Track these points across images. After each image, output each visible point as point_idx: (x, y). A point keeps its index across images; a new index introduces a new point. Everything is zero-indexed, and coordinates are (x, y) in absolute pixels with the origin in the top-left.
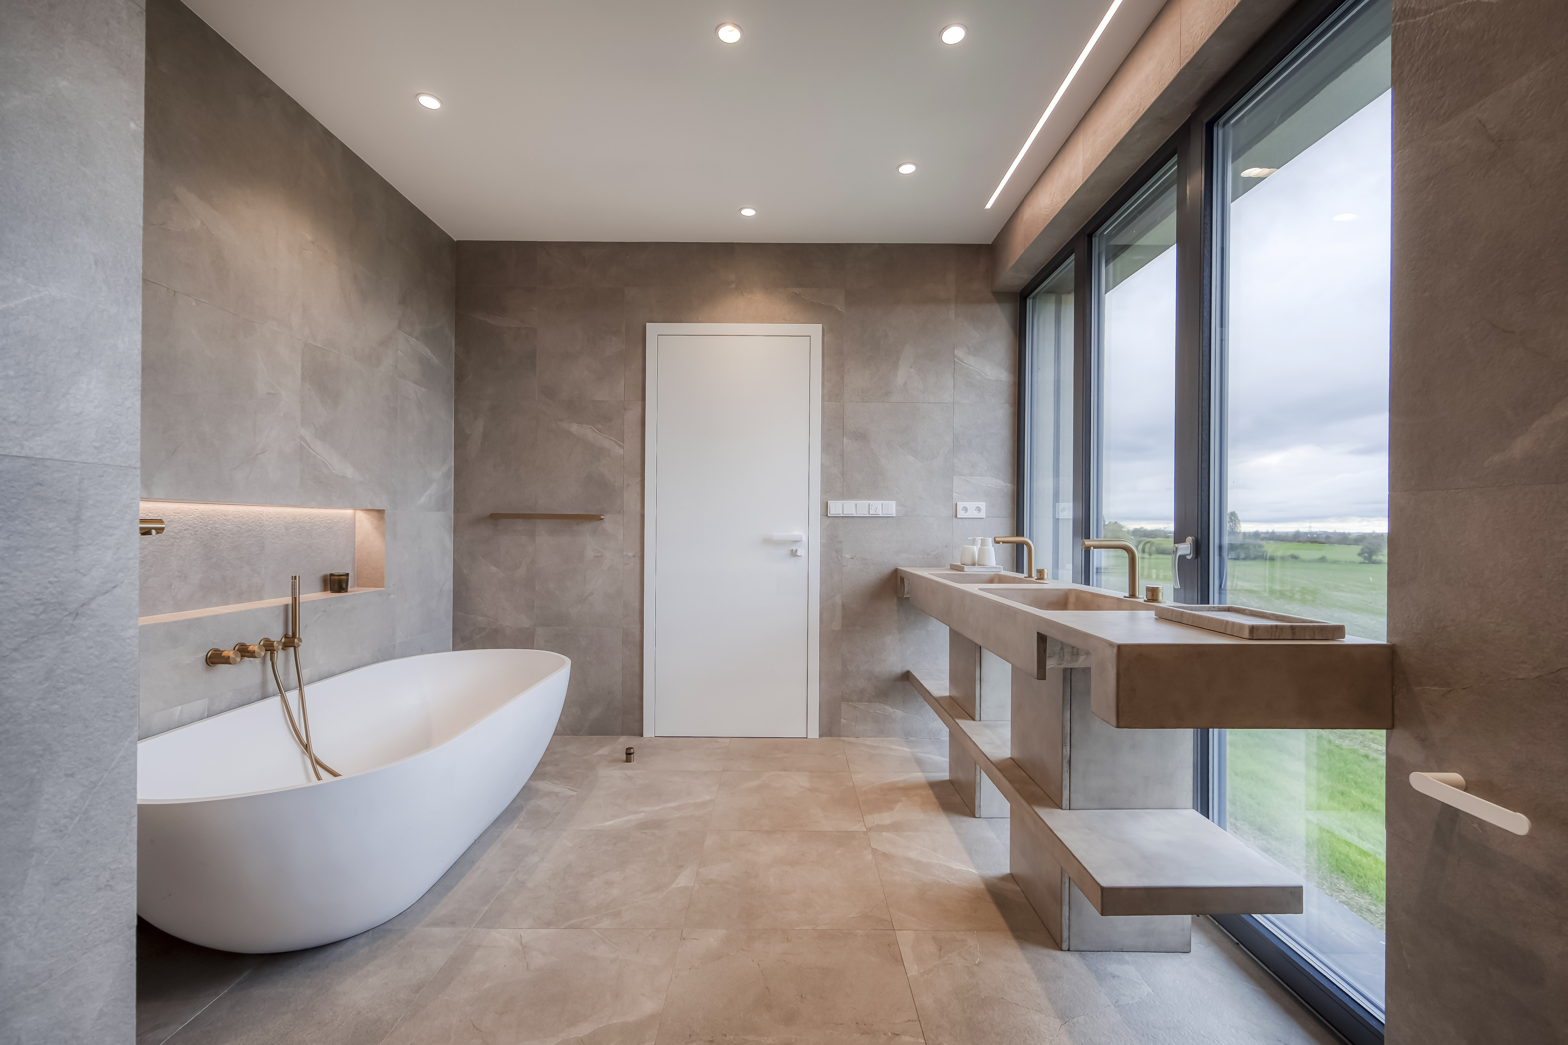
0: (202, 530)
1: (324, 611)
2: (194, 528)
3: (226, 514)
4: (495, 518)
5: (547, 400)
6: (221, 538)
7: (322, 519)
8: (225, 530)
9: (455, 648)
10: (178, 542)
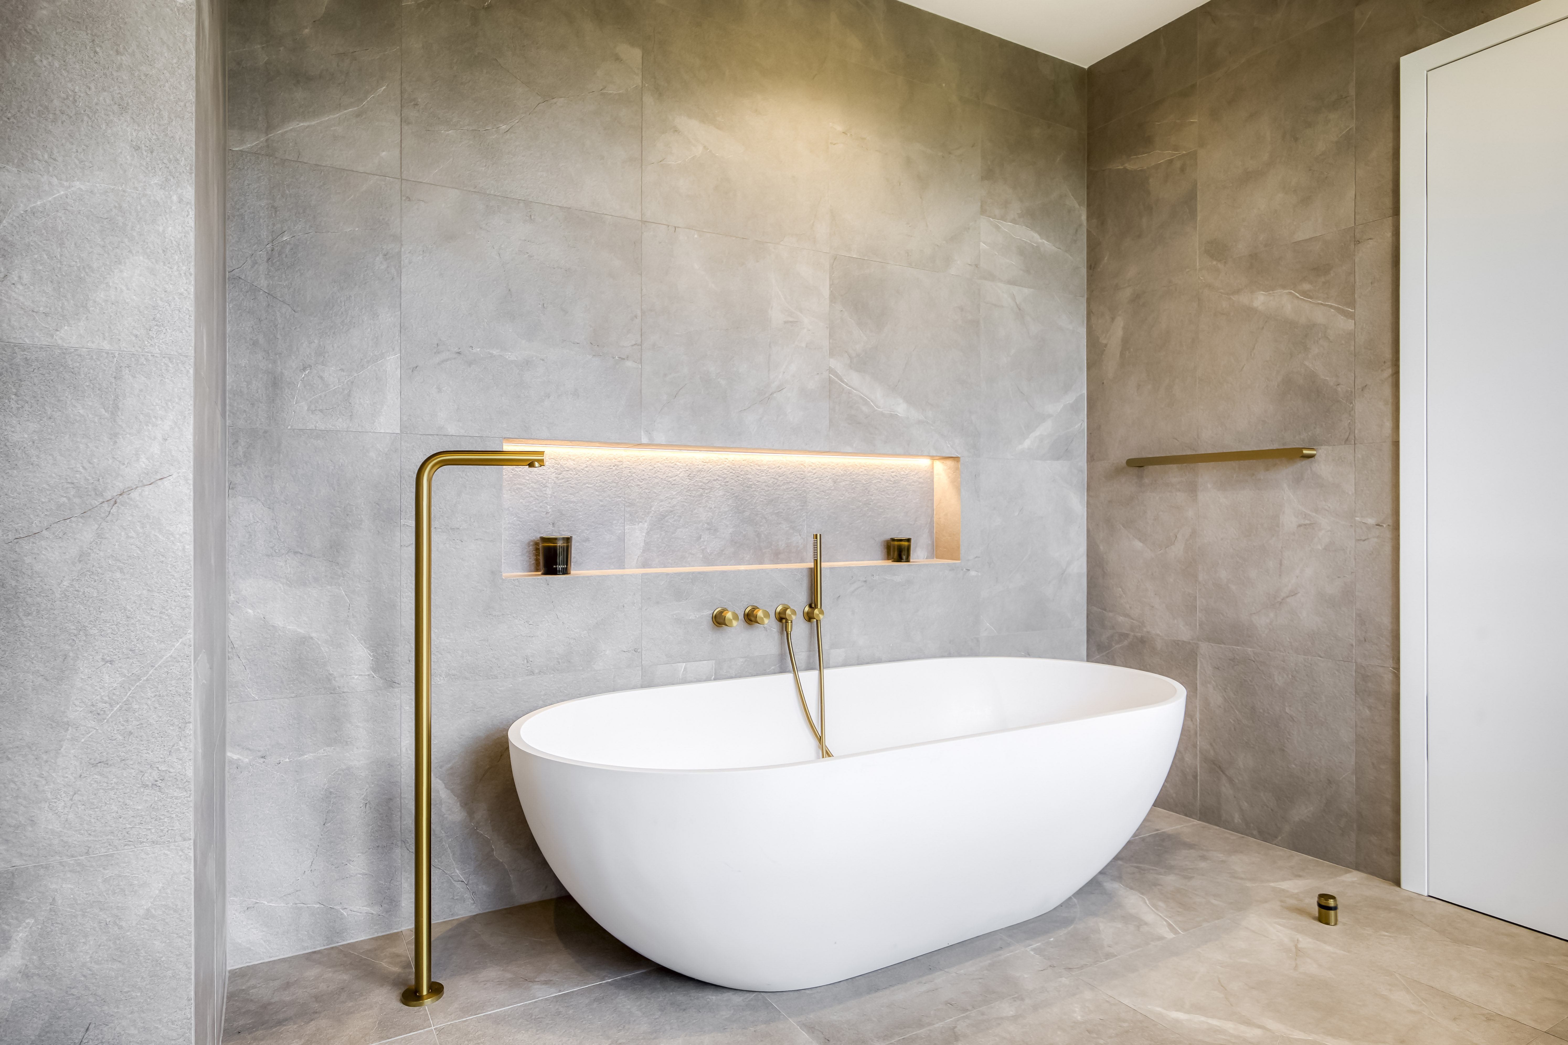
0: (733, 481)
1: (865, 581)
2: (725, 478)
3: (759, 464)
4: (1138, 464)
5: (1214, 263)
6: (754, 491)
7: (884, 471)
8: (759, 481)
9: (1089, 659)
10: (707, 493)
